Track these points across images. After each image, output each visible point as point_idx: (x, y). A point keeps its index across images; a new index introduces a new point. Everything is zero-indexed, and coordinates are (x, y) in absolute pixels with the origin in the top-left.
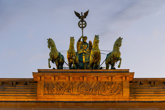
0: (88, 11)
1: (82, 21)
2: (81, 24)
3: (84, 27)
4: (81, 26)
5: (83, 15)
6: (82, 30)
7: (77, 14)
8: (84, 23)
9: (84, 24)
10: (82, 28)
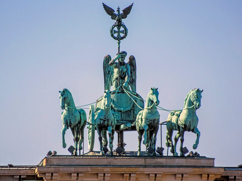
0: (132, 5)
1: (119, 24)
2: (117, 32)
3: (123, 38)
4: (116, 35)
5: (121, 12)
6: (119, 43)
7: (109, 11)
8: (122, 29)
9: (122, 32)
10: (119, 39)
